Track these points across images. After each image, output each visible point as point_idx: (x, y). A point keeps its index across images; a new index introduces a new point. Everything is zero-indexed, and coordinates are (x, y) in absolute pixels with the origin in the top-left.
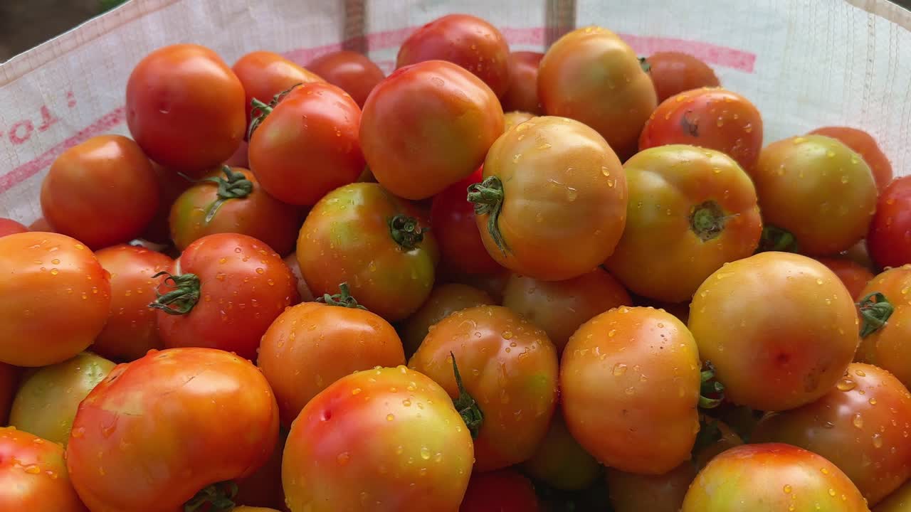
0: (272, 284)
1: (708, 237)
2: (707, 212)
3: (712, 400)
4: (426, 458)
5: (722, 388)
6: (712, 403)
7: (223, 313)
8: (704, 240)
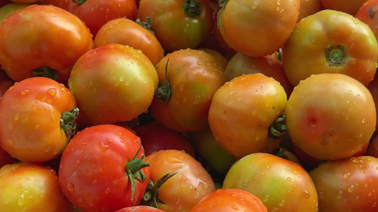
0: (120, 6)
1: (333, 64)
2: (340, 52)
3: (276, 131)
4: (121, 80)
5: (286, 129)
6: (275, 132)
7: (93, 9)
8: (330, 65)
